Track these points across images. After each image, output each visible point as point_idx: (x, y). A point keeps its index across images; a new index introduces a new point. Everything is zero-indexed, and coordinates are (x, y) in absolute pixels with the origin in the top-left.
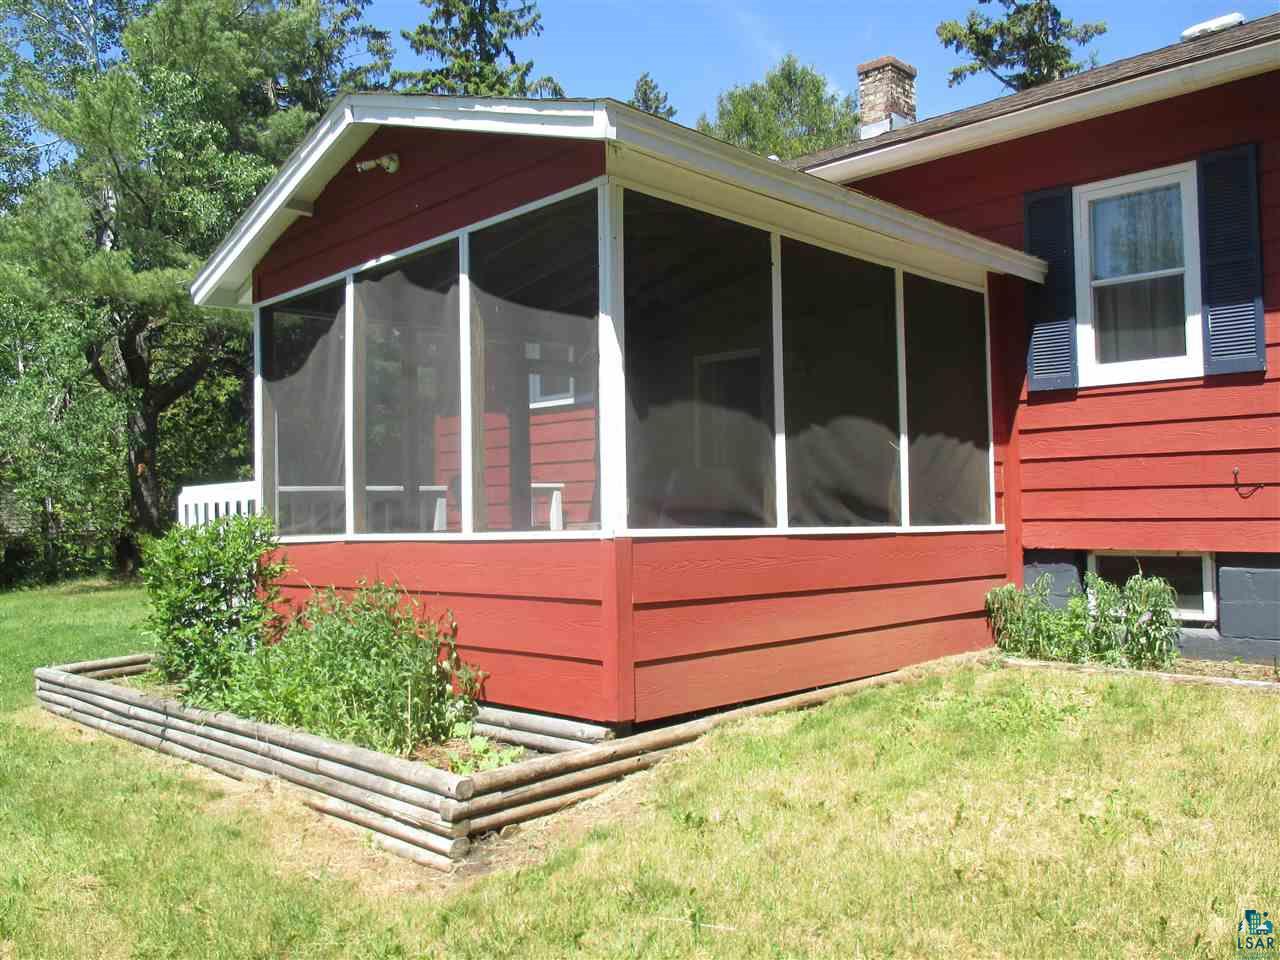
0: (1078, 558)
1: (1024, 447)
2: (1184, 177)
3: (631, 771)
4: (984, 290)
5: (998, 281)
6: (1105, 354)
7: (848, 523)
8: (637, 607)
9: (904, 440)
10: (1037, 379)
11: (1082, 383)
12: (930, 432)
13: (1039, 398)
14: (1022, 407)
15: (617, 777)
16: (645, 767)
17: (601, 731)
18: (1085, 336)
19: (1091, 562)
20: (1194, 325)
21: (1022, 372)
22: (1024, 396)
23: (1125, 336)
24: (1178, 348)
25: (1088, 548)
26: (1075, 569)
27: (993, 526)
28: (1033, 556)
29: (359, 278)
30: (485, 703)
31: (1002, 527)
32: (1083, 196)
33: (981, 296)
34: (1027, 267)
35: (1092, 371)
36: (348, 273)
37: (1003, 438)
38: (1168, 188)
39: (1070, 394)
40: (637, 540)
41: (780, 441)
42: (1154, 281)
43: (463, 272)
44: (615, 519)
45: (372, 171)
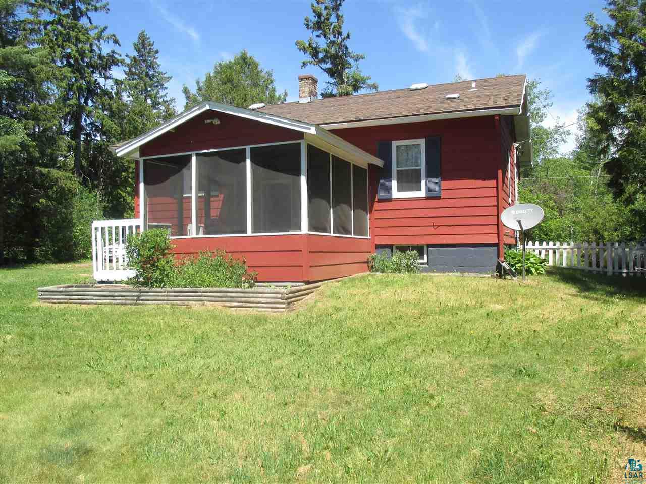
0: (390, 246)
1: (377, 215)
2: (422, 142)
3: (310, 293)
4: (367, 169)
5: (371, 166)
6: (399, 190)
7: (342, 234)
8: (310, 252)
9: (352, 211)
10: (381, 195)
11: (393, 197)
12: (358, 208)
13: (380, 201)
14: (375, 203)
15: (308, 294)
16: (312, 292)
17: (303, 284)
18: (394, 183)
19: (394, 247)
20: (423, 183)
21: (376, 192)
22: (376, 200)
23: (404, 184)
24: (419, 189)
25: (393, 243)
26: (390, 250)
27: (368, 237)
28: (378, 247)
29: (197, 155)
30: (257, 282)
31: (370, 238)
32: (395, 144)
33: (366, 170)
34: (379, 162)
35: (396, 194)
36: (194, 153)
37: (371, 212)
38: (418, 144)
39: (389, 200)
40: (310, 235)
41: (331, 210)
42: (412, 170)
43: (248, 159)
44: (305, 229)
45: (210, 123)
